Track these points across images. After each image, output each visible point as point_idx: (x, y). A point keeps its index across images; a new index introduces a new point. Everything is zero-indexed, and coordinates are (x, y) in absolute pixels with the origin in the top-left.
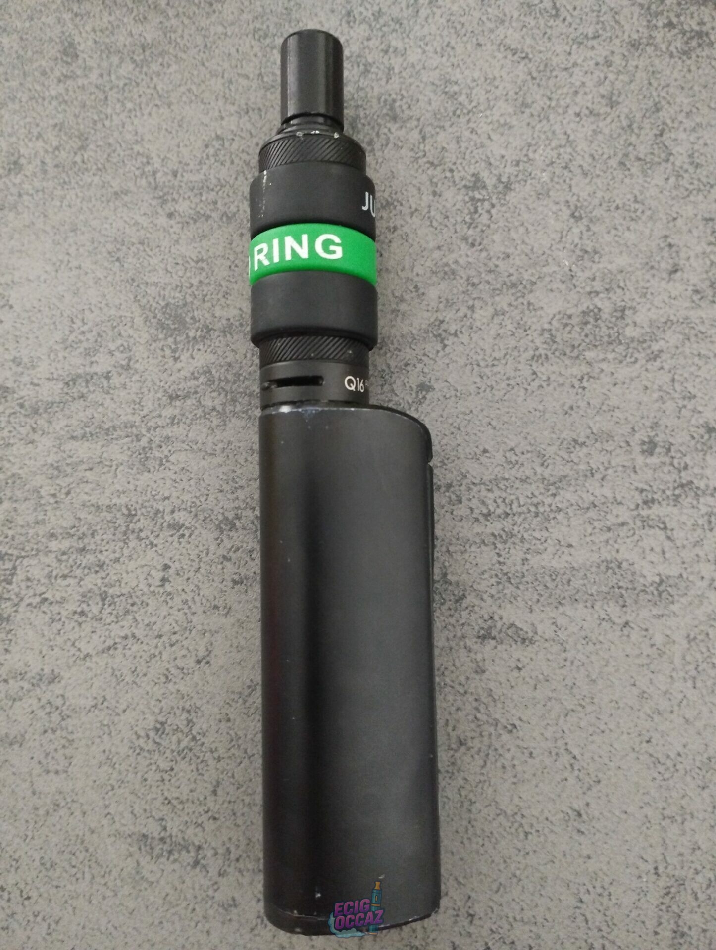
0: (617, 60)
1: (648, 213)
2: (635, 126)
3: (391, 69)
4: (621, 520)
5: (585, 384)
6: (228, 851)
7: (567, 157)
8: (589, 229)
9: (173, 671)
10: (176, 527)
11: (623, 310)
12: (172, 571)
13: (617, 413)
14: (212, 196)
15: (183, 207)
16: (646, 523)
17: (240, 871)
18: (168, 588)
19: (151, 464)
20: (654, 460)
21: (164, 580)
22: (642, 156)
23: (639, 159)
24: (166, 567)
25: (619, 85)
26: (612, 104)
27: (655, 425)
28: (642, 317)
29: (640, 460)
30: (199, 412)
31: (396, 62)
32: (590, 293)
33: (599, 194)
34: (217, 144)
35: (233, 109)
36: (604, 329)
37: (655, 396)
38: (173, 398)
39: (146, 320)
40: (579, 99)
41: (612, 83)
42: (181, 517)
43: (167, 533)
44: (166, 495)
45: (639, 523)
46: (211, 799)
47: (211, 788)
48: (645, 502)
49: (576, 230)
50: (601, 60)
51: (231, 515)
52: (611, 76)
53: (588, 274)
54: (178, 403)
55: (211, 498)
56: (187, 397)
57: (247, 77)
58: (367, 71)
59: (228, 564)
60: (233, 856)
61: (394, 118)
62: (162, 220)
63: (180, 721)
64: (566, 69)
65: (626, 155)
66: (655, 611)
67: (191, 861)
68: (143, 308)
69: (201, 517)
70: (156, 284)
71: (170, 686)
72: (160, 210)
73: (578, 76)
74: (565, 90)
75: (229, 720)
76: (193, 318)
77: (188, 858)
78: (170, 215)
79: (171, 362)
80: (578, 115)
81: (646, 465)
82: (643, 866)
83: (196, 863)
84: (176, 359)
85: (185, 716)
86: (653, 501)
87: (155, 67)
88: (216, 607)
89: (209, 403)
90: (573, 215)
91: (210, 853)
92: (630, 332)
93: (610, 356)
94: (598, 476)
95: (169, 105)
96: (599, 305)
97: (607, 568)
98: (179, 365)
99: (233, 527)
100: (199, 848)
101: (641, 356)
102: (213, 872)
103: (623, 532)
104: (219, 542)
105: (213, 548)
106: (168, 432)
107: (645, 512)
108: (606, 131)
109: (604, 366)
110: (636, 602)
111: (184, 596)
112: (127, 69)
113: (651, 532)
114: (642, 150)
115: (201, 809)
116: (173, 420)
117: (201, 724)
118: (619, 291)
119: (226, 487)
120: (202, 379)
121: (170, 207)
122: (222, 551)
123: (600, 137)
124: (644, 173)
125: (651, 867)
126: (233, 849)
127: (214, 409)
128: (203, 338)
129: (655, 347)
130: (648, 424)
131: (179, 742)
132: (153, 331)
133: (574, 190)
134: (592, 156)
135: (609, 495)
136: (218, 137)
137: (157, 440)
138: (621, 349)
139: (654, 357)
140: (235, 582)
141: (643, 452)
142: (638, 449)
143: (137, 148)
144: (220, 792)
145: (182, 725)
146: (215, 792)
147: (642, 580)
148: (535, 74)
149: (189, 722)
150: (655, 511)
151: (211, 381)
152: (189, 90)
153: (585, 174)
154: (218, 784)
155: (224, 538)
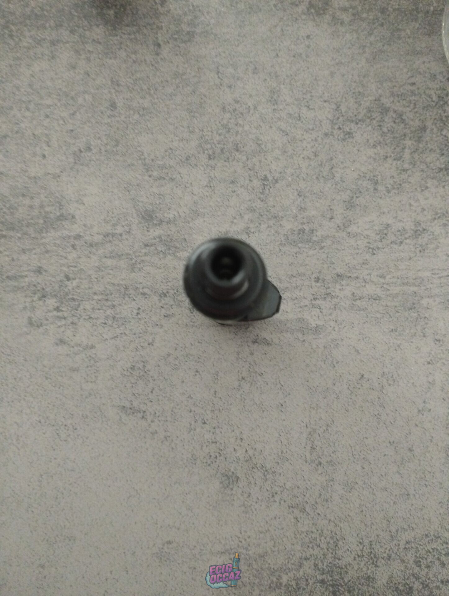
0: (319, 139)
1: (325, 197)
2: (323, 165)
3: (238, 132)
4: (305, 304)
5: (297, 255)
6: (155, 413)
7: (298, 173)
8: (303, 200)
9: (139, 347)
10: (144, 294)
11: (313, 230)
12: (141, 310)
13: (308, 267)
14: (166, 171)
15: (155, 174)
16: (314, 306)
17: (159, 421)
18: (139, 316)
19: (136, 270)
20: (318, 284)
21: (138, 314)
22: (324, 176)
23: (323, 177)
24: (139, 309)
25: (319, 149)
26: (316, 155)
27: (320, 272)
28: (319, 234)
29: (314, 284)
30: (156, 252)
31: (240, 129)
32: (302, 223)
33: (308, 188)
34: (170, 151)
35: (177, 138)
36: (306, 237)
37: (321, 262)
38: (146, 245)
39: (138, 215)
40: (305, 152)
41: (317, 148)
42: (146, 290)
43: (140, 296)
44: (141, 281)
45: (311, 306)
46: (150, 394)
47: (151, 390)
48: (314, 299)
49: (299, 200)
50: (313, 139)
51: (165, 291)
52: (317, 145)
53: (302, 216)
54: (148, 248)
55: (158, 285)
56: (152, 246)
57: (183, 127)
58: (229, 131)
59: (163, 309)
60: (157, 415)
61: (237, 150)
62: (146, 178)
63: (141, 365)
64: (301, 141)
65: (319, 175)
66: (314, 337)
67: (141, 416)
68: (136, 210)
69: (154, 291)
70: (142, 202)
71: (138, 353)
72: (146, 174)
73: (305, 144)
74: (300, 148)
75: (159, 366)
76: (156, 216)
77: (140, 415)
78: (150, 176)
79: (146, 232)
80: (303, 158)
81: (316, 286)
82: (302, 424)
83: (143, 417)
84: (148, 231)
85: (143, 364)
86: (317, 298)
87: (147, 118)
88: (157, 325)
89: (160, 249)
90: (298, 195)
91: (148, 414)
92: (315, 238)
93: (307, 246)
94: (299, 288)
95: (152, 133)
96: (305, 228)
97: (299, 321)
98: (149, 233)
99: (165, 296)
100: (144, 412)
101: (317, 247)
102: (149, 421)
103: (306, 309)
104: (160, 301)
105: (157, 303)
106: (143, 258)
107: (314, 302)
108: (313, 165)
109: (304, 250)
110: (308, 333)
111: (145, 320)
112: (136, 116)
113: (315, 309)
114: (325, 174)
115: (146, 398)
116: (146, 254)
117: (148, 367)
118: (312, 224)
119: (164, 281)
120: (158, 240)
121: (150, 173)
122: (161, 305)
123: (310, 167)
124: (325, 183)
125: (305, 425)
126: (157, 412)
127: (162, 251)
128: (159, 224)
129: (323, 245)
130: (317, 271)
131: (140, 373)
132: (140, 219)
133: (300, 185)
134: (307, 174)
135: (302, 295)
136: (171, 149)
137: (139, 261)
138: (311, 244)
139: (322, 248)
140: (165, 316)
141: (315, 281)
142: (313, 280)
143: (139, 149)
144: (154, 391)
145: (141, 366)
146: (152, 392)
147: (310, 326)
148: (290, 141)
149: (144, 366)
150: (317, 302)
151: (161, 241)
152: (161, 129)
153: (304, 180)
154: (153, 389)
155: (162, 299)
